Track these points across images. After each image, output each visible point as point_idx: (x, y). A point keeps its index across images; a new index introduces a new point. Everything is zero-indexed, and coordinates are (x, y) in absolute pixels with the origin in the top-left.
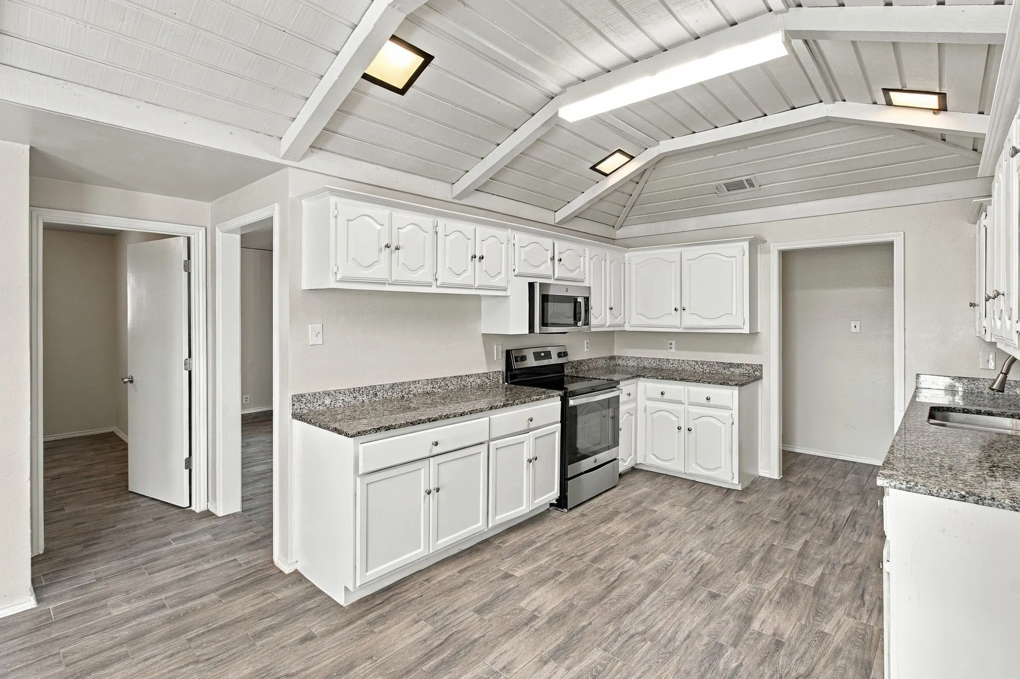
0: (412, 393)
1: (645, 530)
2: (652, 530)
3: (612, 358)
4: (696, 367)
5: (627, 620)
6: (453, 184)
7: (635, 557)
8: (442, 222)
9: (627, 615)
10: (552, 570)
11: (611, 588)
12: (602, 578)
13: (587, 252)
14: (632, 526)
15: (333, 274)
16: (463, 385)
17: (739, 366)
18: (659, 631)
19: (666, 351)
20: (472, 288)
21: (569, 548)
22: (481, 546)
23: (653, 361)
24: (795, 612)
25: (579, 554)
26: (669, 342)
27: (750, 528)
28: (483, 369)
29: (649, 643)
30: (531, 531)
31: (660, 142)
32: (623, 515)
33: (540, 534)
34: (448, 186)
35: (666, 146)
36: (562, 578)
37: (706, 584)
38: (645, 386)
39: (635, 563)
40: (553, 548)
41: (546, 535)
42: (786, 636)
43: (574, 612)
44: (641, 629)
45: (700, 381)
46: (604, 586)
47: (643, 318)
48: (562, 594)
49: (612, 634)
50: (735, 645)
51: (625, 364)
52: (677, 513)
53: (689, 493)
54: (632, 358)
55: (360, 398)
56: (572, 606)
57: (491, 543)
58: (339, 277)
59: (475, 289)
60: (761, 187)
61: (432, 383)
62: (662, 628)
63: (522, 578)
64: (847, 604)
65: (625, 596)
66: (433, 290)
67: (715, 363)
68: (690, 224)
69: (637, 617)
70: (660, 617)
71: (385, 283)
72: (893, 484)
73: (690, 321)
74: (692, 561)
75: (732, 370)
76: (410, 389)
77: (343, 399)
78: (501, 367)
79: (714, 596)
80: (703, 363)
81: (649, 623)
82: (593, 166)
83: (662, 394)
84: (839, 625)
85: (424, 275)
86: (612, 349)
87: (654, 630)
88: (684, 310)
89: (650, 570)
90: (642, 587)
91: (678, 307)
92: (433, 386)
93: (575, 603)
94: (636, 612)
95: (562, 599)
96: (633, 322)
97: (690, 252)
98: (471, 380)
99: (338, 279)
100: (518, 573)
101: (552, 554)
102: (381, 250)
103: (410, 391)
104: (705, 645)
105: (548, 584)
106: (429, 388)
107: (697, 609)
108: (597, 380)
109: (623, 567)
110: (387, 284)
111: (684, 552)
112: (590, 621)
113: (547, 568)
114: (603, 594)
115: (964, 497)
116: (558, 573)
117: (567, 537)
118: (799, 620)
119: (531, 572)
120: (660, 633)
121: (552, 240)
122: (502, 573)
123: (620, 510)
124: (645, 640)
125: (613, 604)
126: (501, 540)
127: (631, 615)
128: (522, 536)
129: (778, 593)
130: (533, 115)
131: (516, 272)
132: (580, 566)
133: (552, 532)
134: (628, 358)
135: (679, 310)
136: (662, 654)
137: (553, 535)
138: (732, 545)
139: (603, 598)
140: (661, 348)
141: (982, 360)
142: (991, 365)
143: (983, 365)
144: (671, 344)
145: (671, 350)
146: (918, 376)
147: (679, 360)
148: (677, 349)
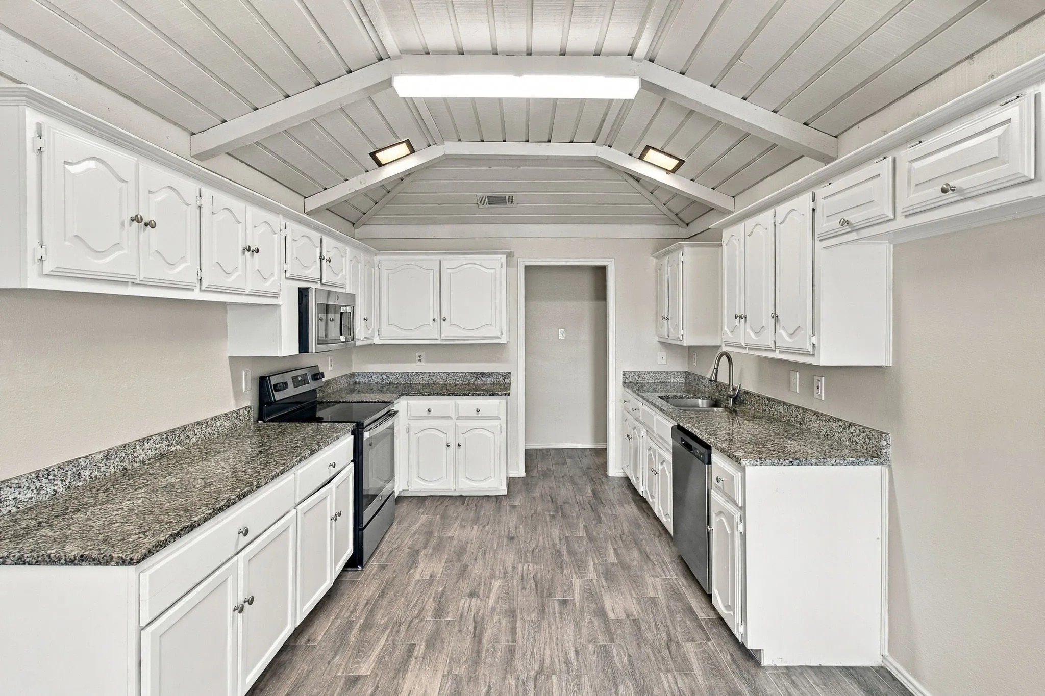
0: (137, 460)
1: (459, 560)
2: (465, 559)
3: (352, 375)
4: (448, 379)
5: (519, 664)
6: (193, 134)
7: (473, 594)
8: (207, 192)
9: (514, 659)
10: (401, 647)
11: (477, 637)
12: (460, 631)
13: (348, 252)
14: (443, 563)
15: (35, 263)
16: (209, 434)
17: (490, 375)
18: (552, 661)
19: (415, 364)
20: (242, 294)
21: (398, 610)
22: (284, 658)
23: (401, 376)
24: (624, 589)
25: (415, 613)
26: (418, 354)
27: (539, 529)
28: (231, 407)
29: (554, 676)
30: (337, 610)
31: (446, 142)
32: (423, 552)
33: (351, 609)
34: (185, 136)
35: (452, 148)
36: (420, 649)
37: (550, 595)
38: (408, 405)
39: (477, 600)
40: (381, 619)
41: (360, 607)
42: (635, 613)
43: (464, 683)
44: (536, 666)
45: (469, 393)
46: (470, 637)
47: (395, 329)
48: (435, 670)
49: (517, 687)
50: (612, 641)
51: (367, 382)
52: (473, 532)
53: (467, 510)
54: (375, 374)
55: (50, 489)
56: (457, 679)
57: (295, 646)
58: (48, 267)
59: (247, 295)
60: (518, 205)
61: (167, 438)
62: (551, 656)
63: (374, 674)
64: (646, 567)
65: (495, 641)
66: (196, 295)
67: (467, 374)
68: (442, 231)
69: (523, 656)
70: (542, 645)
71: (128, 282)
72: (751, 463)
73: (450, 333)
74: (522, 576)
75: (484, 379)
76: (135, 455)
77: (15, 498)
78: (249, 399)
79: (564, 603)
80: (454, 374)
81: (538, 657)
82: (374, 152)
83: (429, 411)
84: (655, 589)
85: (183, 271)
86: (350, 366)
87: (547, 661)
88: (445, 320)
89: (496, 601)
90: (504, 622)
91: (436, 317)
92: (169, 442)
93: (457, 673)
94: (519, 652)
95: (440, 675)
96: (384, 334)
97: (450, 262)
98: (218, 423)
99: (46, 272)
100: (365, 669)
101: (386, 628)
102: (123, 224)
103: (135, 457)
104: (594, 653)
105: (411, 667)
106: (163, 447)
107: (562, 622)
108: (341, 404)
109: (469, 609)
110: (130, 284)
111: (509, 569)
112: (488, 684)
113: (394, 647)
114: (476, 648)
115: (792, 462)
116: (411, 649)
117: (385, 601)
118: (631, 595)
119: (379, 661)
120: (554, 661)
121: (320, 234)
122: (343, 680)
123: (417, 548)
124: (548, 677)
125: (493, 654)
126: (306, 639)
127: (517, 657)
128: (331, 620)
129: (602, 578)
130: (350, 72)
131: (288, 275)
132: (429, 628)
133: (364, 600)
134: (370, 375)
135: (438, 320)
136: (572, 682)
137: (367, 604)
138: (539, 548)
139: (479, 652)
140: (410, 362)
141: (659, 358)
142: (664, 361)
143: (660, 362)
144: (420, 356)
145: (419, 363)
146: (624, 373)
147: (430, 373)
148: (427, 361)
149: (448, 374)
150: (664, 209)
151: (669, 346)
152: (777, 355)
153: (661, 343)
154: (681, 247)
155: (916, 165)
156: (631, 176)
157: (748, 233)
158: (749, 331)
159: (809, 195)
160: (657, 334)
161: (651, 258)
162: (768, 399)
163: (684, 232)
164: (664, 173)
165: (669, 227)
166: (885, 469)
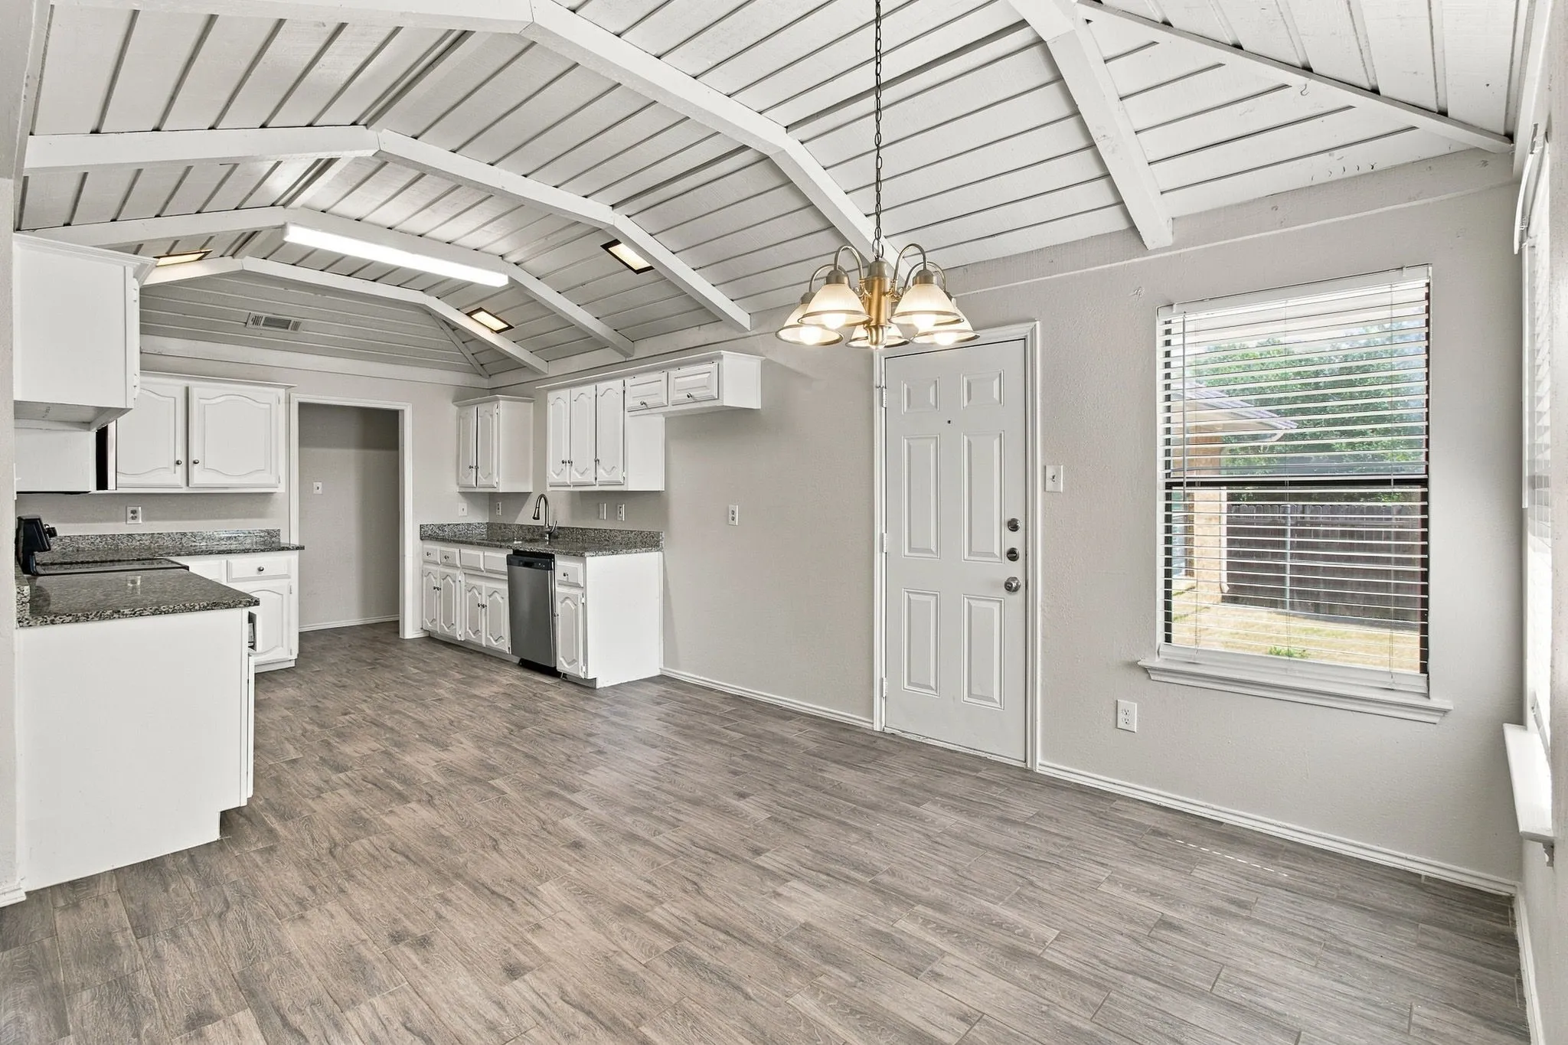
4: (183, 539)
19: (126, 523)
23: (99, 539)
60: (302, 332)
72: (592, 554)
73: (204, 479)
88: (196, 463)
91: (181, 459)
135: (184, 462)
140: (117, 520)
141: (460, 510)
142: (465, 513)
143: (461, 513)
144: (134, 512)
145: (133, 522)
146: (421, 527)
147: (153, 534)
148: (146, 518)
149: (184, 534)
150: (471, 358)
151: (470, 496)
152: (597, 488)
153: (463, 494)
154: (497, 400)
155: (678, 380)
156: (448, 324)
157: (573, 399)
158: (573, 472)
159: (621, 381)
160: (458, 484)
161: (451, 404)
162: (582, 529)
163: (485, 383)
164: (489, 331)
165: (472, 376)
166: (661, 554)
